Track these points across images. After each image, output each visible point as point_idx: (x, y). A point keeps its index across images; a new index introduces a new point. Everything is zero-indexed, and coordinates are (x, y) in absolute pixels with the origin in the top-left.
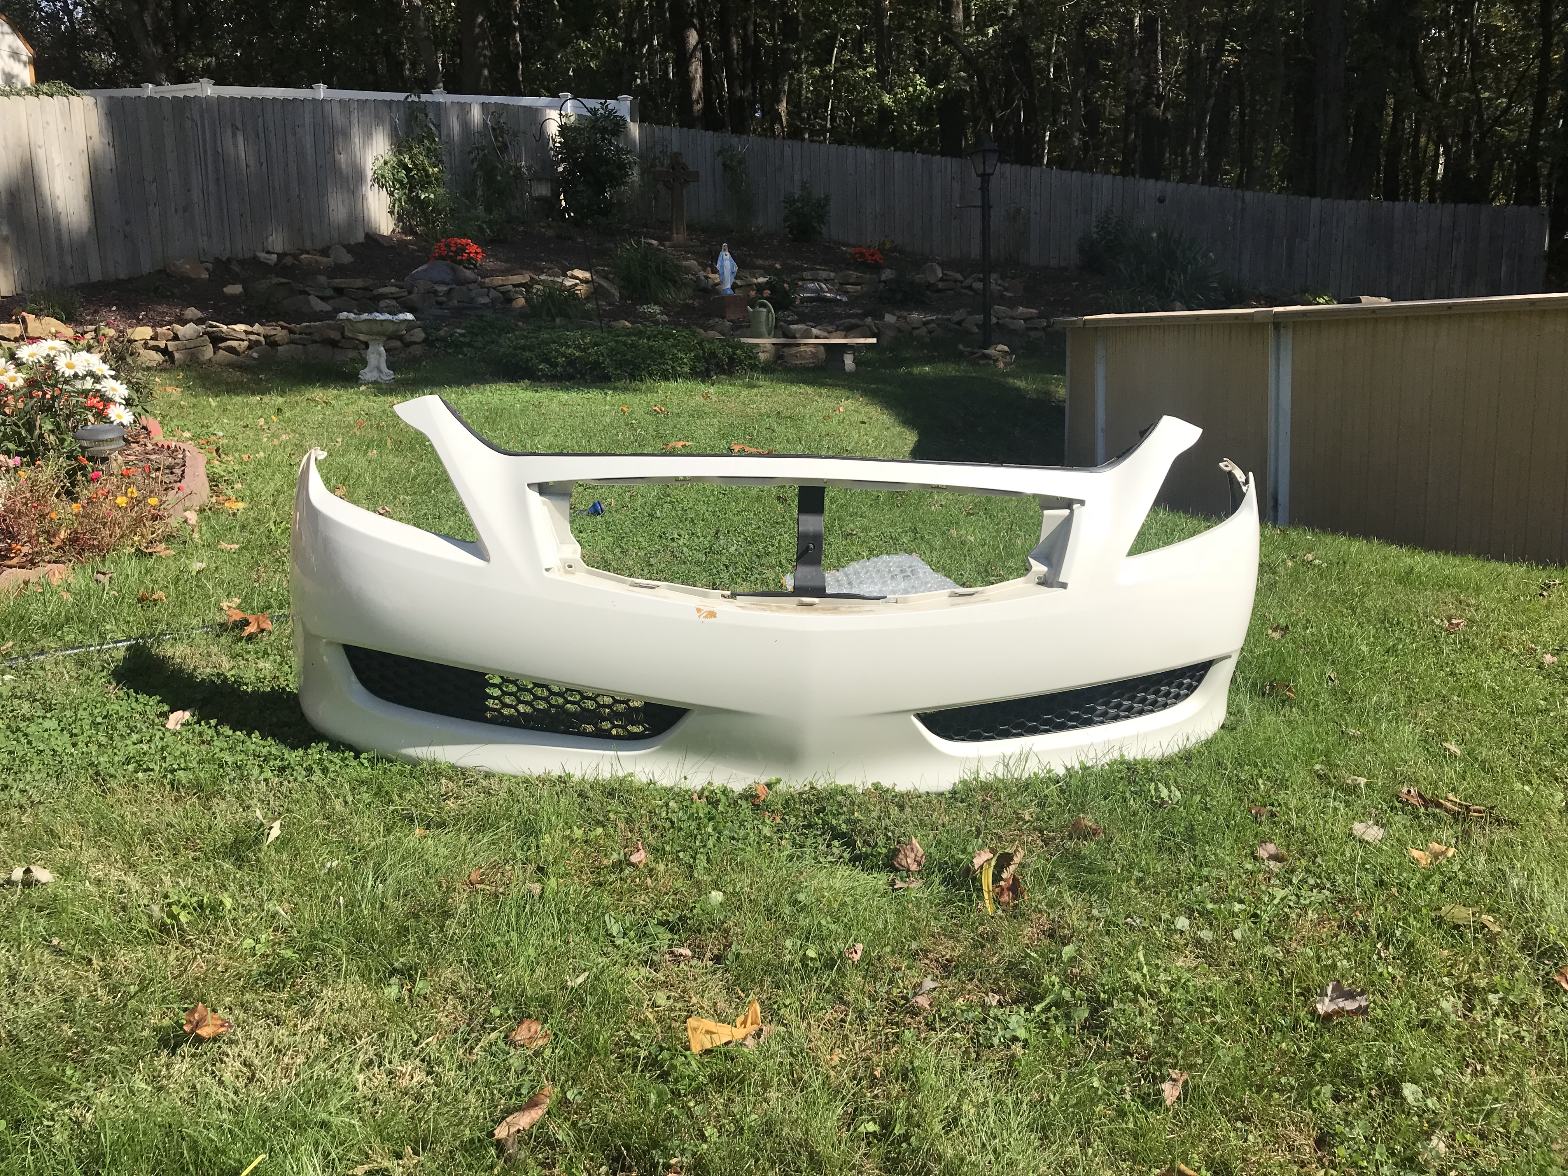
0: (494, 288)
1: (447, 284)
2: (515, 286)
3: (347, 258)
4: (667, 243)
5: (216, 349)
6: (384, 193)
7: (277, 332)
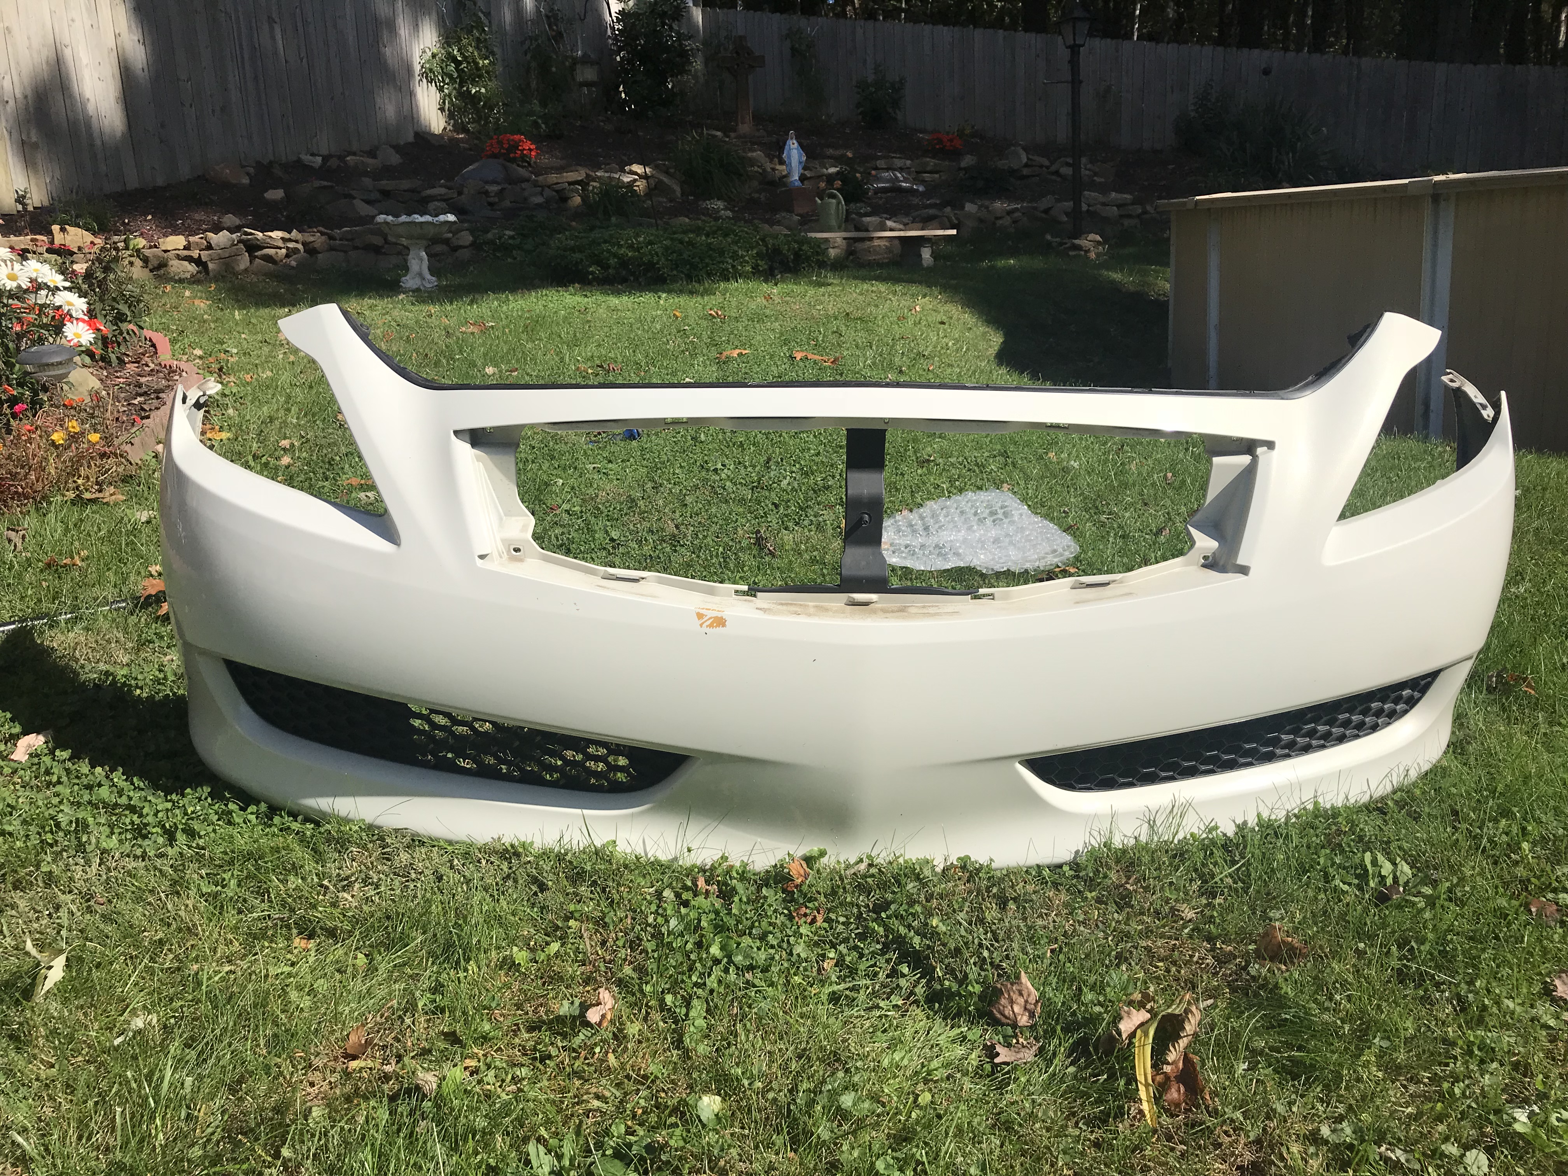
0: (549, 187)
1: (498, 183)
2: (570, 183)
3: (395, 159)
4: (732, 135)
5: (252, 258)
6: (433, 88)
7: (316, 238)
